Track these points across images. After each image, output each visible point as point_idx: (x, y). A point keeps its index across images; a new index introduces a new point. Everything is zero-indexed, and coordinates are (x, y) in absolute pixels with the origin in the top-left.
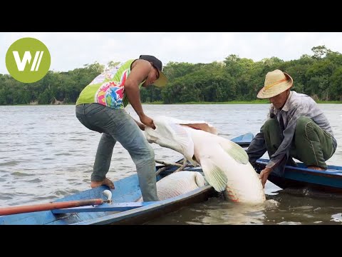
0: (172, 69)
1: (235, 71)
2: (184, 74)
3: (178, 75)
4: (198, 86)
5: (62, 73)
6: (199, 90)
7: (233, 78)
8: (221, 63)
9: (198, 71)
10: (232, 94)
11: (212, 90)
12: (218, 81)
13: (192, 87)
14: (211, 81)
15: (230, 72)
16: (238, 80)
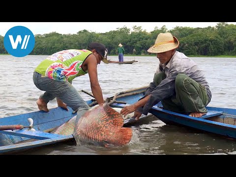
0: (178, 31)
1: (223, 33)
2: (186, 35)
3: (182, 36)
4: (196, 44)
5: (101, 34)
6: (197, 47)
7: (222, 39)
8: (213, 28)
9: (197, 33)
10: (221, 50)
11: (206, 47)
12: (211, 41)
13: (191, 45)
14: (206, 40)
15: (220, 34)
16: (226, 40)
